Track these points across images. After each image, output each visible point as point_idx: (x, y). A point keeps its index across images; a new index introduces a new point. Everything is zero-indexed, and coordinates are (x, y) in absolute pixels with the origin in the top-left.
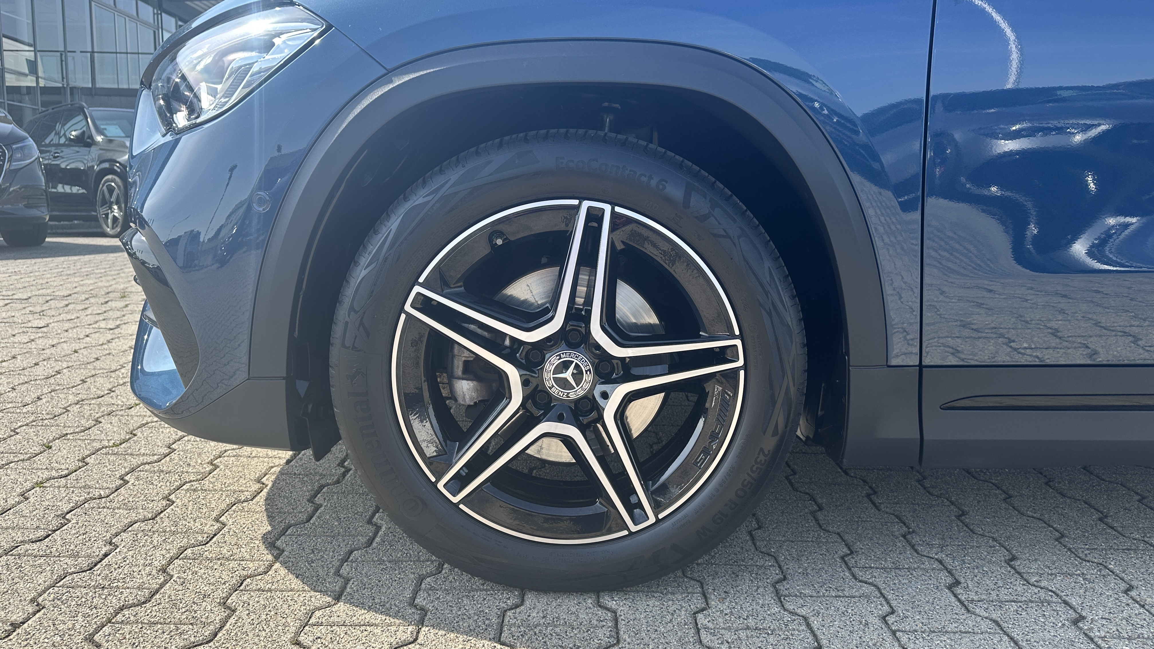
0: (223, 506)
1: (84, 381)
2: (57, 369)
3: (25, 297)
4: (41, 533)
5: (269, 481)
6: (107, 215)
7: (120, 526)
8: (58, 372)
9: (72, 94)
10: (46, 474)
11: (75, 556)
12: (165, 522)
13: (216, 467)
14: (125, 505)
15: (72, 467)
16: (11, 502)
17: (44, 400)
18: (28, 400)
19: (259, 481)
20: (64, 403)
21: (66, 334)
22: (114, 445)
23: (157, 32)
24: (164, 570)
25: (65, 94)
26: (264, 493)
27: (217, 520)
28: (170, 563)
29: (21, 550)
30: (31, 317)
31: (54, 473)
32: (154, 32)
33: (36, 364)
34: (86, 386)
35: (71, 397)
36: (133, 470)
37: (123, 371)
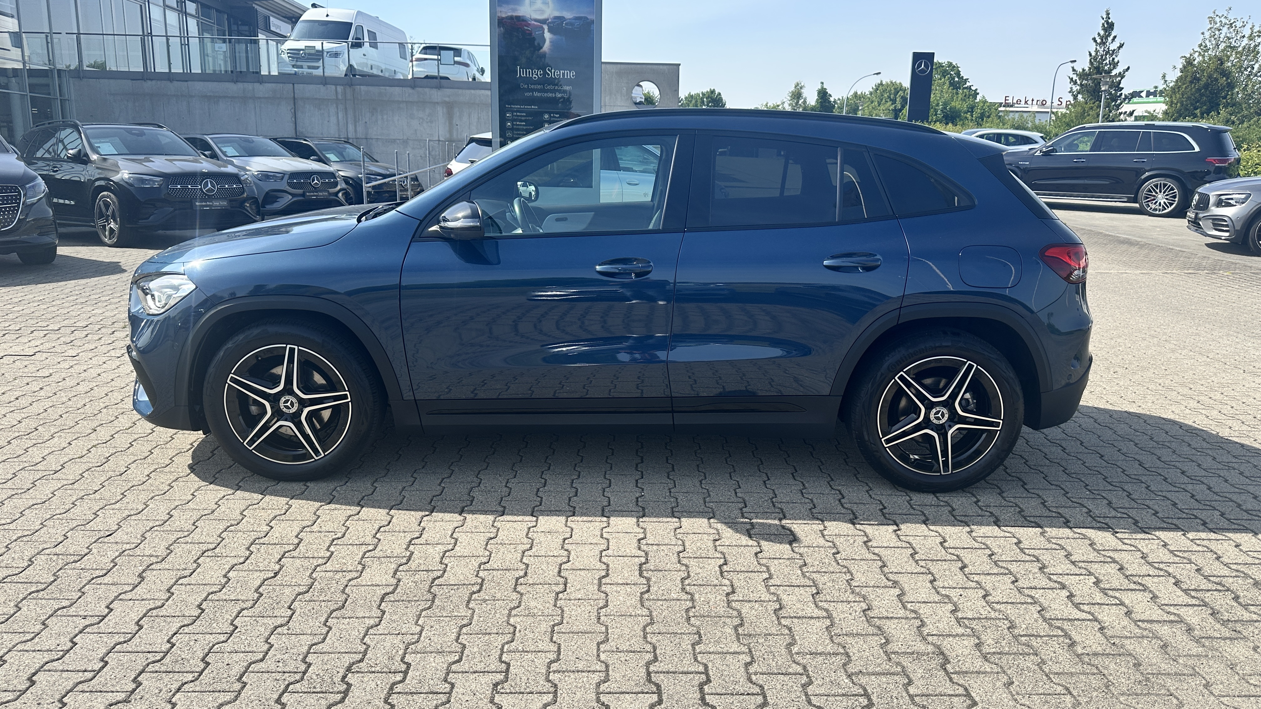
0: (174, 454)
1: (107, 395)
2: (91, 387)
3: (56, 329)
4: (99, 464)
5: (196, 445)
6: (104, 226)
7: (131, 462)
8: (92, 389)
9: (59, 76)
10: (96, 442)
11: (115, 471)
12: (149, 460)
13: (173, 438)
14: (132, 454)
15: (108, 439)
16: (84, 453)
17: (88, 406)
18: (79, 406)
19: (191, 444)
20: (98, 408)
21: (91, 361)
22: (126, 429)
23: (143, 5)
24: (148, 476)
25: (53, 77)
26: (192, 450)
27: (171, 459)
28: (151, 473)
29: (93, 469)
30: (65, 347)
31: (100, 442)
32: (141, 6)
33: (78, 384)
34: (108, 397)
35: (101, 404)
36: (135, 440)
37: (128, 387)
